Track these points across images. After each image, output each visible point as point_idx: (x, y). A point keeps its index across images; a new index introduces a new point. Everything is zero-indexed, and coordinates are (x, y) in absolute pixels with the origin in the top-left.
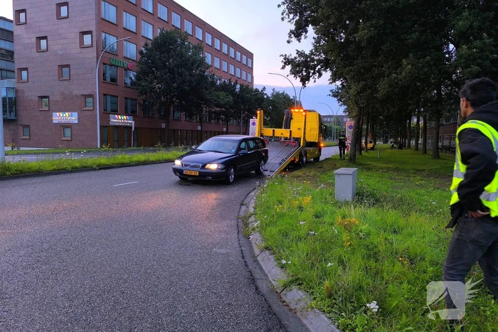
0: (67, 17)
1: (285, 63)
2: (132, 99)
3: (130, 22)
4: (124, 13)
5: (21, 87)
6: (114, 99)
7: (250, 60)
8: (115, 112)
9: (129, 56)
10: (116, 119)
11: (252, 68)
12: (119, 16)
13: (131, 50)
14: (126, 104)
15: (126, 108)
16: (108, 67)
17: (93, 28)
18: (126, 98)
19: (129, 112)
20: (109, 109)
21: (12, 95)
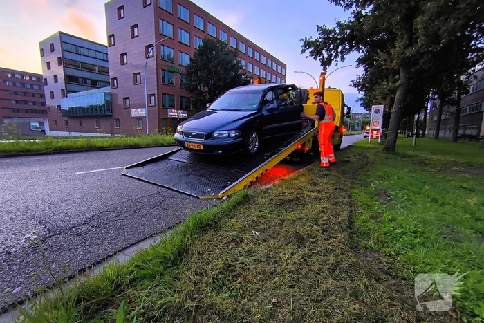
0: (137, 36)
1: (305, 46)
2: (186, 97)
3: (185, 37)
4: (180, 30)
5: (114, 91)
6: (172, 97)
7: (283, 70)
8: (172, 107)
9: (183, 64)
10: (172, 112)
11: (285, 76)
12: (175, 32)
13: (186, 60)
14: (181, 101)
15: (181, 104)
16: (166, 72)
17: (153, 42)
18: (181, 97)
19: (184, 107)
20: (167, 105)
21: (109, 98)
